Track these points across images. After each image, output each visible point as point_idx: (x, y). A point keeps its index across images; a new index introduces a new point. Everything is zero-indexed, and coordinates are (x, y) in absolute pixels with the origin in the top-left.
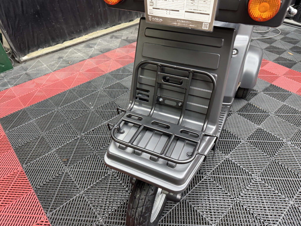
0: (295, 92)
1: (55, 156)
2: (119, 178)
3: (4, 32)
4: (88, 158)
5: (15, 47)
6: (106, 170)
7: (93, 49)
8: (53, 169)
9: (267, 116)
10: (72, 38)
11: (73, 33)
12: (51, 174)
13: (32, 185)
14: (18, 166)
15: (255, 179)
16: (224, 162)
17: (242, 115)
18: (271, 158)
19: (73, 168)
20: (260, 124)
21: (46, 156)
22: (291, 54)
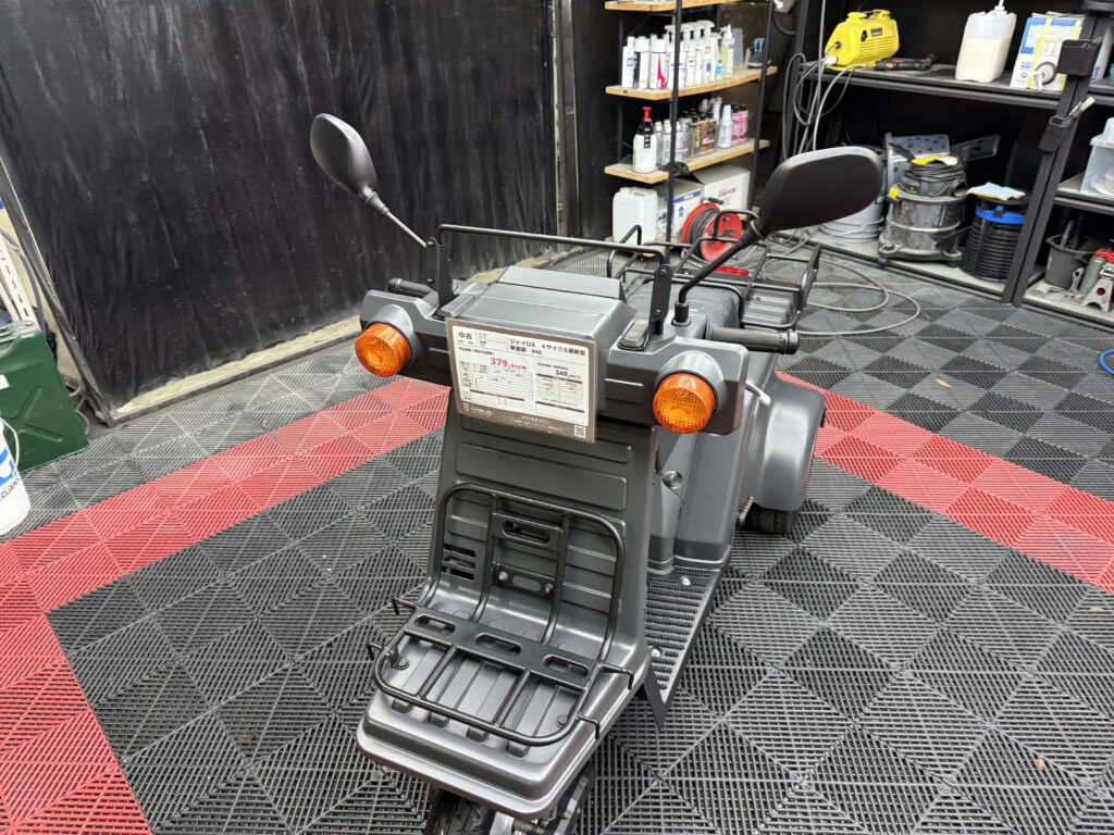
0: (942, 512)
1: (218, 728)
2: (404, 793)
3: (70, 340)
4: (314, 731)
5: (97, 379)
6: (365, 767)
7: (338, 375)
8: (211, 769)
9: (850, 590)
10: (273, 342)
11: (275, 327)
12: (204, 783)
13: (149, 818)
14: (106, 760)
15: (797, 787)
16: (712, 737)
17: (775, 588)
18: (850, 722)
19: (270, 763)
20: (828, 615)
21: (188, 728)
22: (943, 383)
